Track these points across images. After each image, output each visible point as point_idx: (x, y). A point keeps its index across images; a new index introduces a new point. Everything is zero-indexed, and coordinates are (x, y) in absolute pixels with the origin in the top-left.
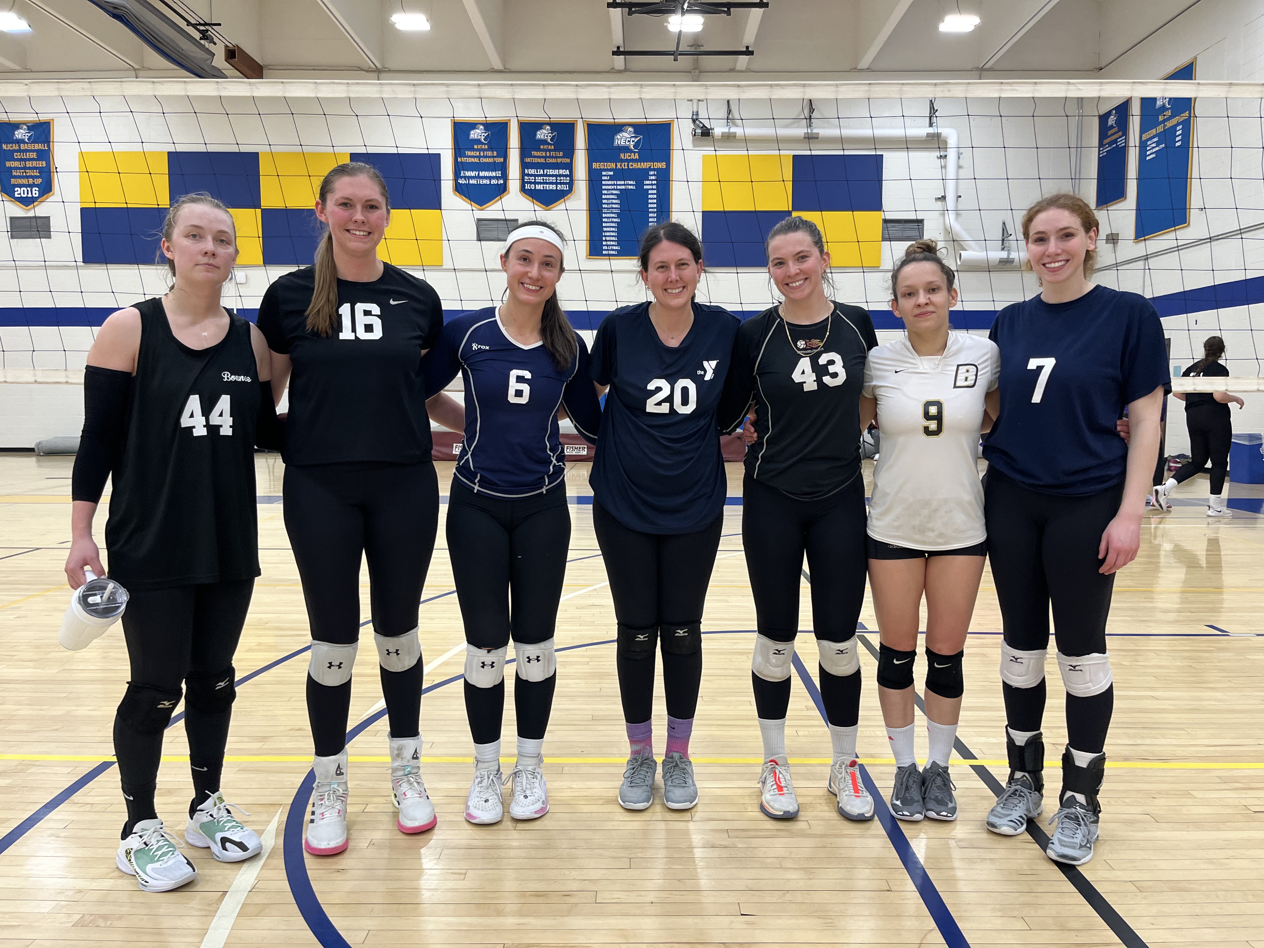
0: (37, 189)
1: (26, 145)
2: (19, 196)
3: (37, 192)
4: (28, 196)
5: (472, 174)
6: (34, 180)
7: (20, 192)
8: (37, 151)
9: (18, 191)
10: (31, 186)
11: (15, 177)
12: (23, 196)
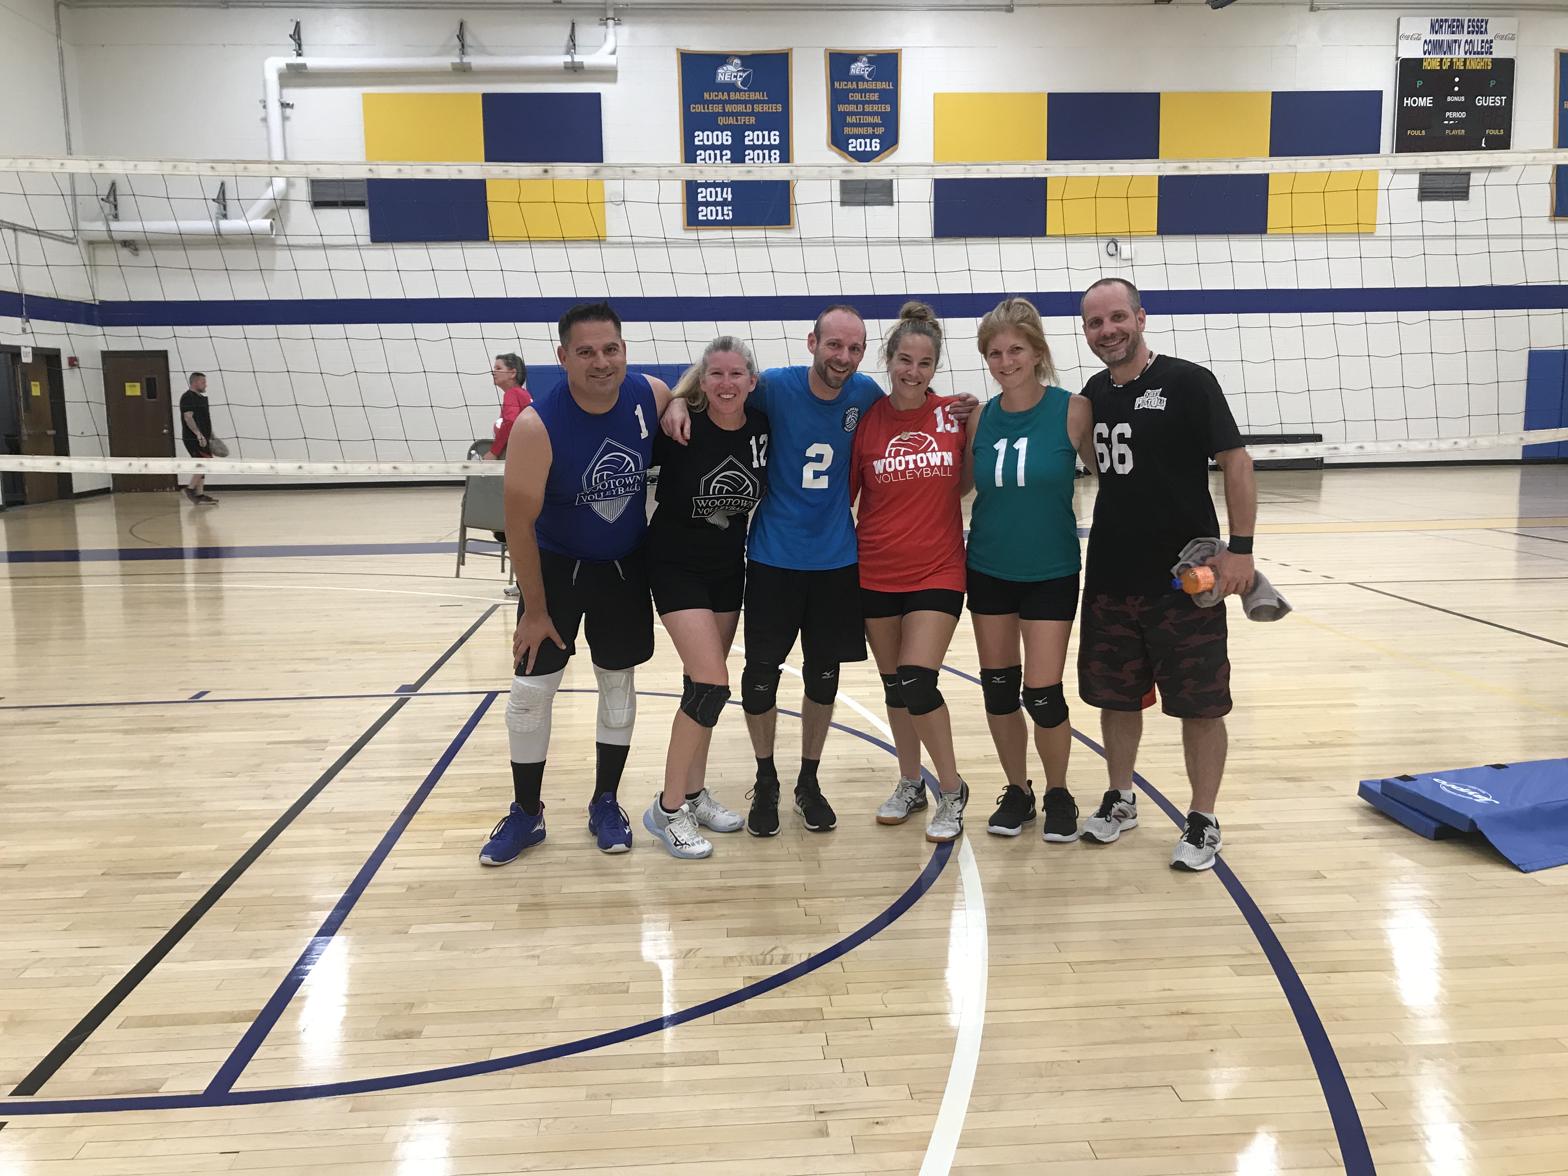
0: (878, 141)
1: (865, 83)
2: (855, 149)
3: (878, 146)
4: (866, 149)
6: (874, 129)
7: (855, 145)
8: (881, 92)
9: (852, 143)
10: (872, 137)
11: (851, 125)
12: (859, 149)
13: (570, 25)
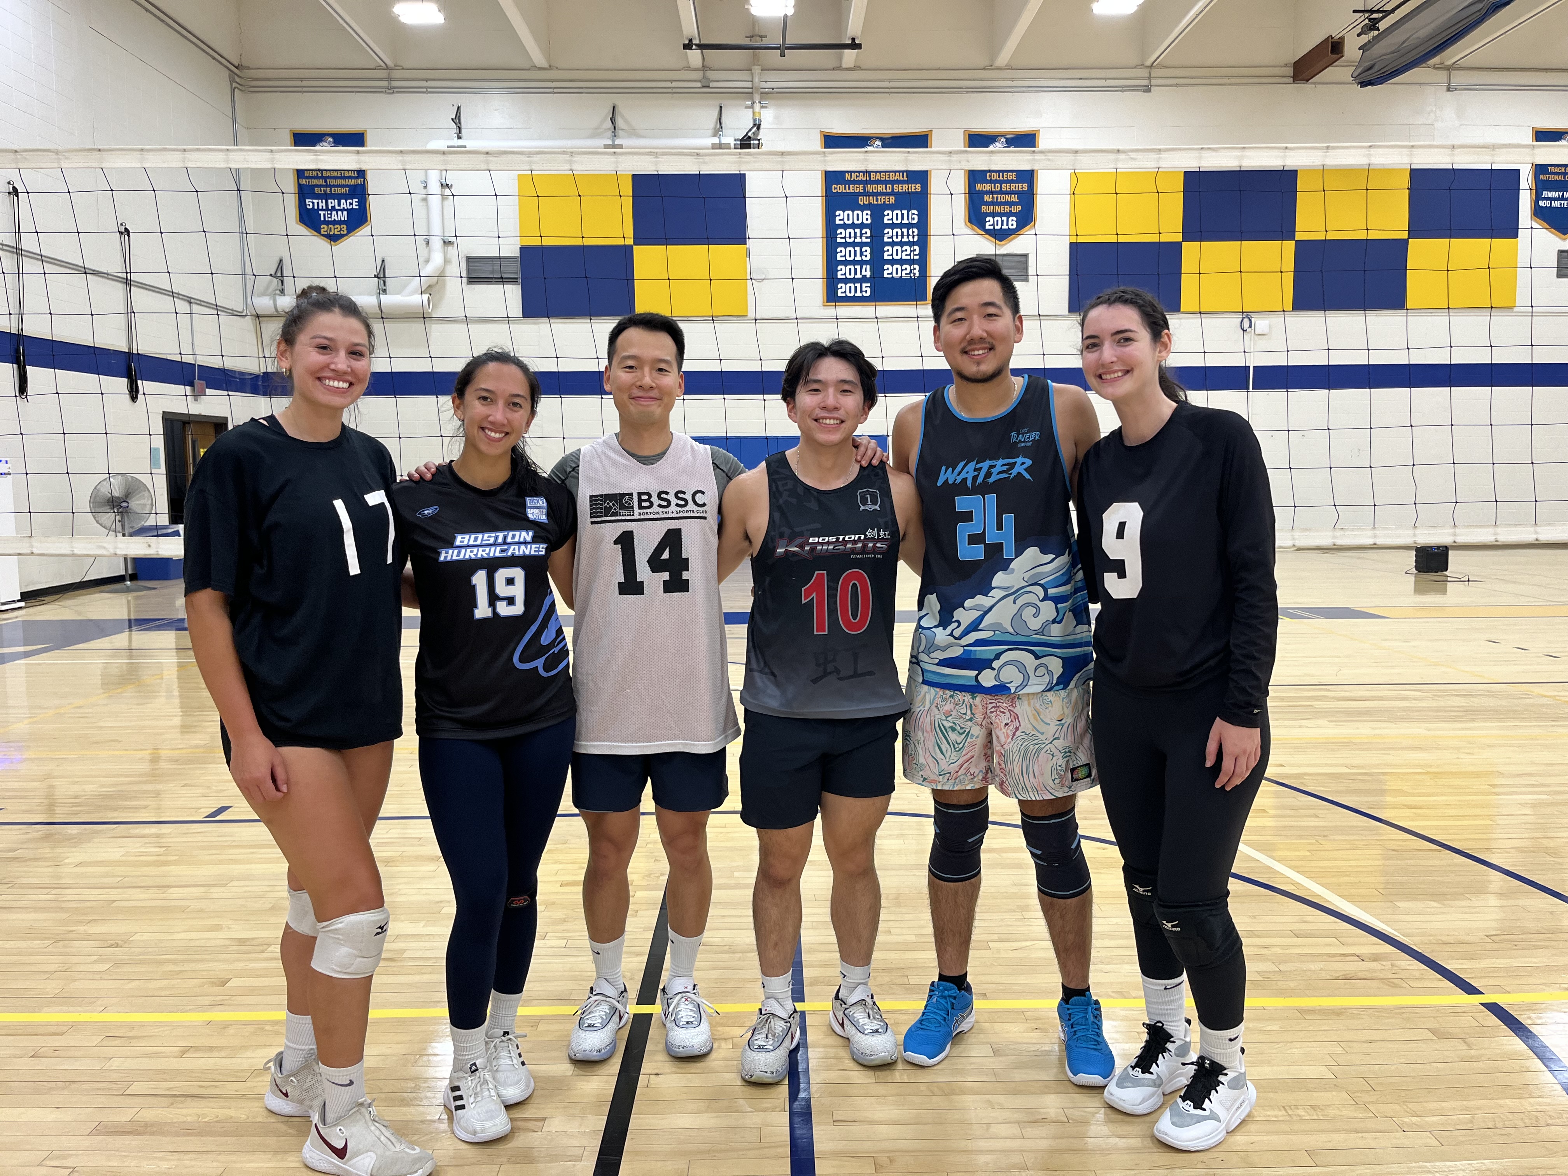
0: (1015, 219)
2: (992, 227)
3: (1015, 224)
4: (1003, 227)
5: (1555, 194)
6: (1011, 207)
7: (992, 223)
8: (1019, 172)
9: (989, 221)
10: (1008, 215)
11: (987, 204)
12: (996, 227)
13: (718, 109)
